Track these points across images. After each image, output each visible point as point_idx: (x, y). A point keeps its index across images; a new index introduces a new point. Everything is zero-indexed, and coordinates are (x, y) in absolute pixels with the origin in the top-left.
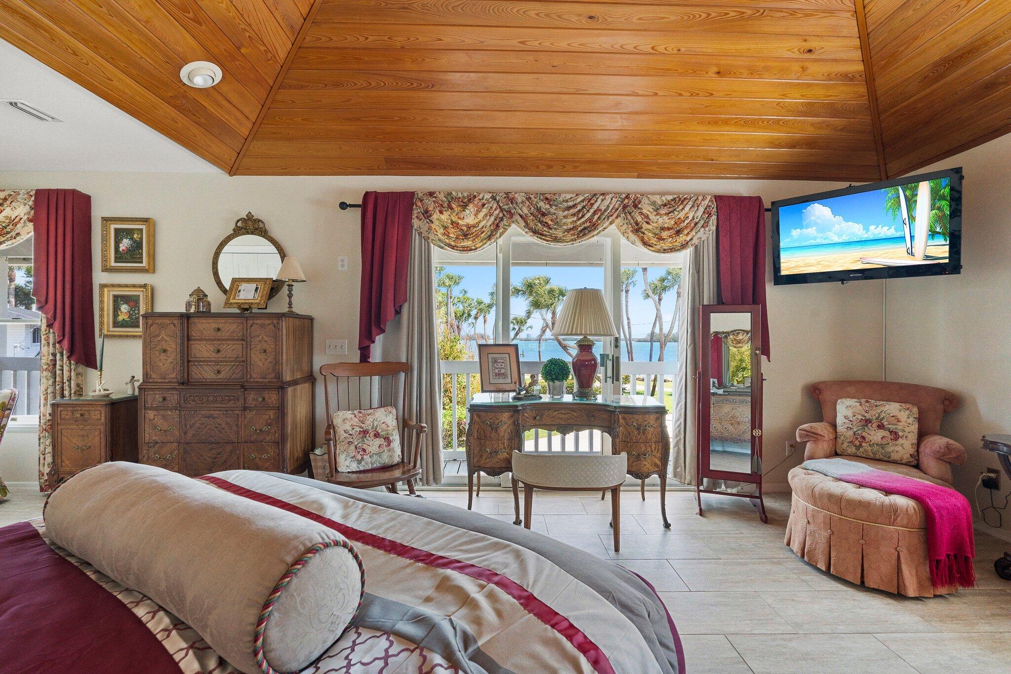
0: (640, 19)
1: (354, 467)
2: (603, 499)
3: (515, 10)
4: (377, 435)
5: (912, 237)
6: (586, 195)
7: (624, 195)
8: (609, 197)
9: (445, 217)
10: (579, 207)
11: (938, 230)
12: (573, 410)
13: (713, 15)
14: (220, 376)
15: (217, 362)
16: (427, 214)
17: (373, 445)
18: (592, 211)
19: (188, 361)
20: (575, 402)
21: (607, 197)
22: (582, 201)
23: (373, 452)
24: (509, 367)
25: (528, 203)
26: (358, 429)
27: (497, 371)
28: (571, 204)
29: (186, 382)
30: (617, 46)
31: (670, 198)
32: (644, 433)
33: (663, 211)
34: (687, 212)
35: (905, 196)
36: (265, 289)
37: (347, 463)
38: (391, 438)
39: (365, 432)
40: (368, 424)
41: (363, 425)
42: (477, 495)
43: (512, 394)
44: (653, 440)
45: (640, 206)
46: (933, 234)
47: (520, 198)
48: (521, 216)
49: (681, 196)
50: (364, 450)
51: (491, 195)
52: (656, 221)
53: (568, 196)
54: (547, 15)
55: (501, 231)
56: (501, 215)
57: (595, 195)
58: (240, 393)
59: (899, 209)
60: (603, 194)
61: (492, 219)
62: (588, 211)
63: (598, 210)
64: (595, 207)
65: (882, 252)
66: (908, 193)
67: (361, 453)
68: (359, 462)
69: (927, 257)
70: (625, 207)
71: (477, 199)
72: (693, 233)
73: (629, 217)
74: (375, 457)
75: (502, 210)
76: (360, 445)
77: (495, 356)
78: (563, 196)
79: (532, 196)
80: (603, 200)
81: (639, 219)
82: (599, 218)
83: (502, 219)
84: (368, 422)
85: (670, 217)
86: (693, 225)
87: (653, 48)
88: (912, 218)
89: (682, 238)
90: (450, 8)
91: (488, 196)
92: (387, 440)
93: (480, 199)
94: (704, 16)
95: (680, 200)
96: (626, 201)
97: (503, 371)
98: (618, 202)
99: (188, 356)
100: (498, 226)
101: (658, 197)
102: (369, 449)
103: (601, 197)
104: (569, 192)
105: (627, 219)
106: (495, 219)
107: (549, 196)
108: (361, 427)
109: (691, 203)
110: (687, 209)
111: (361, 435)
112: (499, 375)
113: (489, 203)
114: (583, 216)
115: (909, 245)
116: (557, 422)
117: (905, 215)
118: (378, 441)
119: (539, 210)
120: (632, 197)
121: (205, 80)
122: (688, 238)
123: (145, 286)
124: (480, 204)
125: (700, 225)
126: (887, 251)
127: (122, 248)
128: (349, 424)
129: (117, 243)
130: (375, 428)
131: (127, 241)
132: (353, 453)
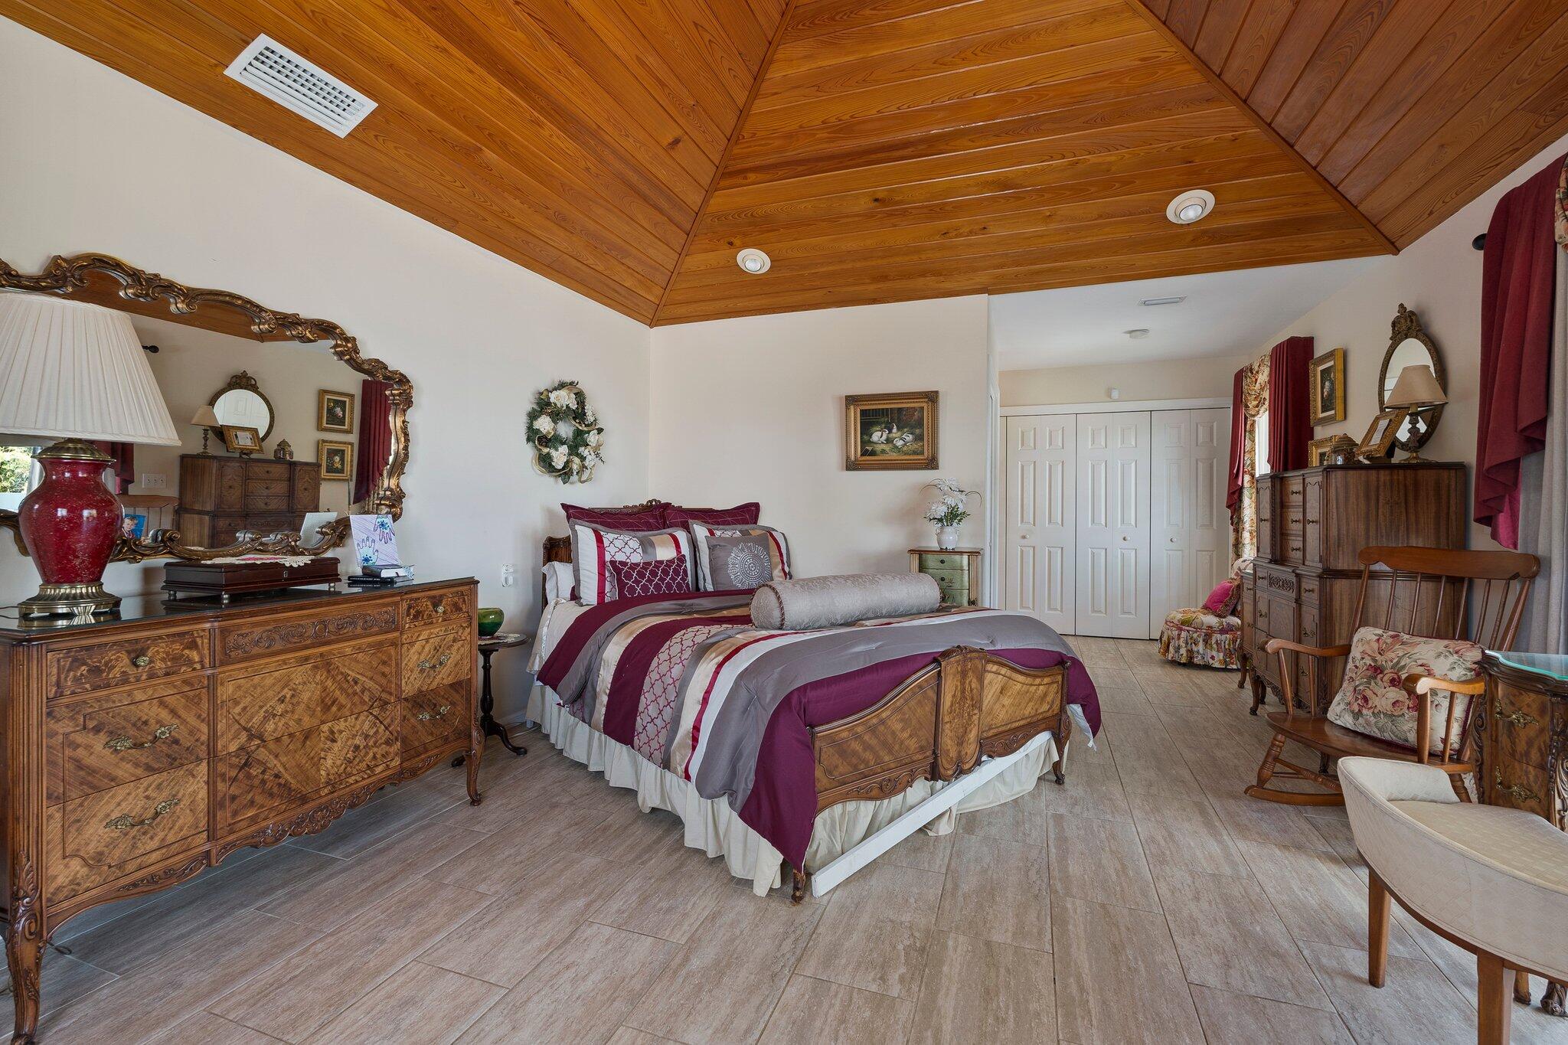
1: (1347, 721)
17: (1386, 696)
19: (1282, 534)
23: (1379, 708)
26: (1369, 661)
36: (1392, 425)
39: (1377, 670)
40: (1387, 660)
41: (1378, 657)
50: (1366, 699)
67: (1359, 702)
68: (1357, 715)
74: (1383, 720)
76: (1361, 688)
84: (1390, 655)
99: (1281, 528)
102: (1375, 701)
108: (1375, 661)
111: (1369, 673)
121: (1199, 209)
127: (1326, 393)
128: (1361, 649)
129: (1323, 388)
130: (1397, 667)
131: (1327, 384)
132: (1350, 696)
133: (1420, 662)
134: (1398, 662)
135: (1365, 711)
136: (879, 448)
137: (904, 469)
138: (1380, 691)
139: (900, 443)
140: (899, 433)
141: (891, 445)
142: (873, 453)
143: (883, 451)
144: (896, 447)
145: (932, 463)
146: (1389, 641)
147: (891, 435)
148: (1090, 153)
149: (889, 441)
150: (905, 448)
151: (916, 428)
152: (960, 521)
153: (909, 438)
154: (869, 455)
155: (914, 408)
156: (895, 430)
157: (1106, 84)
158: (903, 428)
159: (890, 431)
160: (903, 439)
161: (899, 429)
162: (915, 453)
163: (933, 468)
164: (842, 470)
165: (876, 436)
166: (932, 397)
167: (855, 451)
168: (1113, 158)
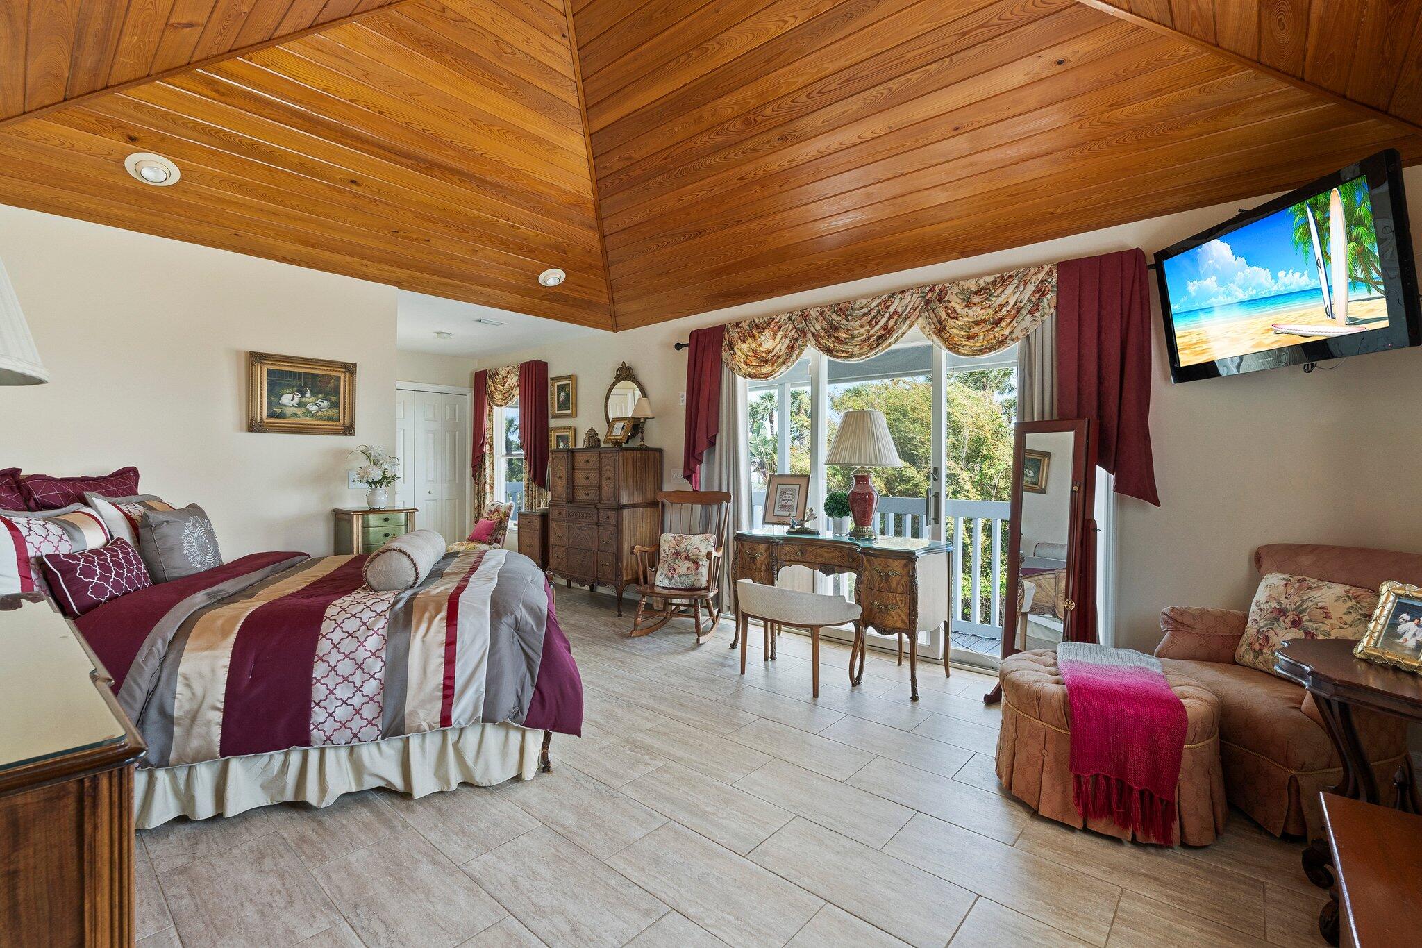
0: (823, 122)
1: (666, 583)
2: (899, 664)
3: (717, 160)
4: (687, 558)
5: (1330, 288)
6: (883, 297)
7: (928, 288)
8: (908, 295)
9: (745, 346)
10: (872, 314)
11: (1359, 275)
12: (835, 548)
13: (895, 87)
14: (589, 498)
15: (587, 487)
16: (731, 346)
17: (683, 567)
18: (887, 315)
19: (573, 486)
20: (835, 539)
21: (907, 294)
22: (877, 306)
23: (683, 573)
24: (796, 499)
25: (821, 318)
26: (673, 551)
27: (783, 503)
28: (865, 310)
29: (572, 501)
30: (823, 150)
31: (990, 279)
32: (887, 581)
33: (976, 300)
34: (1010, 296)
35: (1315, 220)
36: (629, 426)
37: (661, 578)
38: (701, 563)
39: (678, 554)
40: (681, 548)
41: (677, 548)
42: (779, 634)
43: (787, 528)
44: (900, 590)
45: (947, 298)
46: (1354, 282)
47: (814, 313)
48: (813, 334)
49: (1005, 274)
50: (675, 570)
51: (788, 315)
52: (965, 314)
53: (864, 302)
54: (743, 153)
55: (797, 352)
56: (796, 336)
57: (893, 294)
58: (595, 512)
59: (1310, 243)
60: (903, 292)
61: (788, 341)
62: (883, 316)
63: (896, 312)
64: (892, 310)
65: (1296, 314)
66: (1318, 216)
67: (671, 572)
68: (671, 579)
69: (1352, 321)
70: (927, 302)
71: (774, 322)
72: (1014, 323)
73: (932, 315)
74: (685, 578)
75: (798, 330)
76: (672, 564)
77: (784, 487)
78: (858, 303)
79: (826, 310)
80: (901, 299)
81: (943, 315)
82: (896, 323)
83: (797, 340)
84: (682, 545)
85: (983, 307)
86: (1014, 312)
87: (859, 137)
88: (1326, 256)
89: (999, 332)
90: (674, 177)
91: (785, 317)
92: (696, 565)
93: (777, 322)
94: (885, 92)
95: (1002, 279)
96: (930, 295)
97: (789, 503)
98: (920, 299)
99: (573, 482)
100: (792, 348)
101: (973, 281)
102: (679, 569)
103: (900, 296)
104: (863, 297)
105: (930, 317)
106: (791, 341)
107: (843, 306)
108: (676, 549)
109: (1016, 281)
110: (1008, 291)
111: (673, 556)
112: (785, 507)
113: (785, 324)
114: (877, 323)
115: (1327, 303)
116: (820, 560)
117: (1318, 253)
118: (688, 564)
119: (830, 323)
120: (938, 287)
121: (555, 281)
122: (1007, 332)
123: (569, 428)
124: (776, 327)
125: (1025, 311)
126: (1303, 312)
127: (561, 400)
128: (667, 545)
129: (558, 396)
130: (687, 551)
131: (562, 394)
132: (666, 570)
133: (695, 547)
134: (686, 548)
135: (675, 576)
136: (289, 411)
137: (319, 434)
138: (681, 564)
139: (313, 408)
140: (313, 399)
141: (303, 410)
142: (281, 416)
143: (294, 415)
144: (309, 412)
145: (349, 430)
146: (679, 538)
147: (303, 400)
148: (523, 225)
149: (300, 404)
150: (319, 414)
151: (331, 395)
152: (389, 483)
153: (325, 404)
154: (277, 417)
155: (330, 377)
156: (308, 394)
157: (554, 193)
158: (318, 393)
159: (303, 395)
160: (320, 405)
161: (313, 394)
162: (329, 419)
163: (350, 435)
164: (241, 430)
165: (286, 399)
166: (350, 369)
167: (261, 412)
168: (532, 234)
